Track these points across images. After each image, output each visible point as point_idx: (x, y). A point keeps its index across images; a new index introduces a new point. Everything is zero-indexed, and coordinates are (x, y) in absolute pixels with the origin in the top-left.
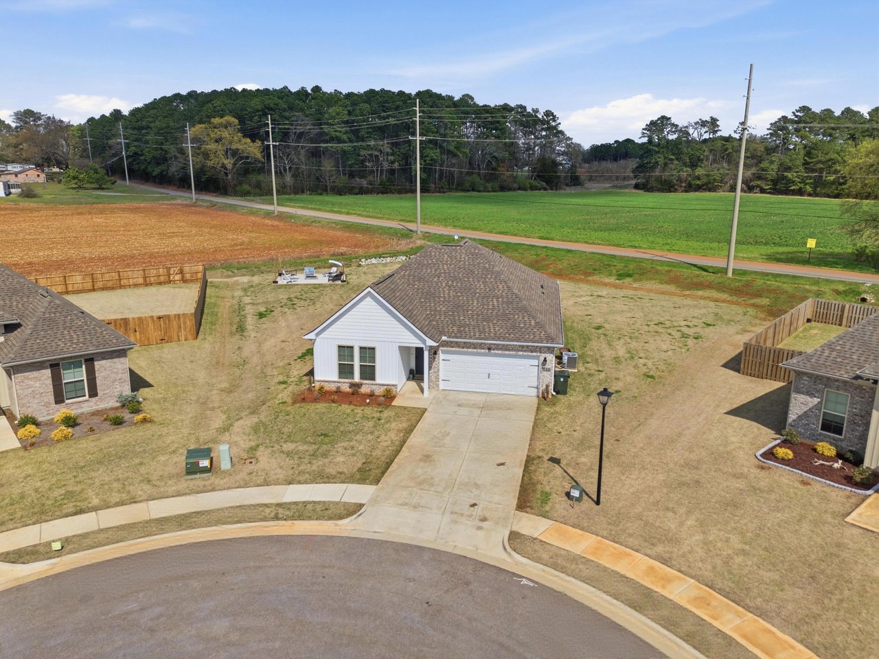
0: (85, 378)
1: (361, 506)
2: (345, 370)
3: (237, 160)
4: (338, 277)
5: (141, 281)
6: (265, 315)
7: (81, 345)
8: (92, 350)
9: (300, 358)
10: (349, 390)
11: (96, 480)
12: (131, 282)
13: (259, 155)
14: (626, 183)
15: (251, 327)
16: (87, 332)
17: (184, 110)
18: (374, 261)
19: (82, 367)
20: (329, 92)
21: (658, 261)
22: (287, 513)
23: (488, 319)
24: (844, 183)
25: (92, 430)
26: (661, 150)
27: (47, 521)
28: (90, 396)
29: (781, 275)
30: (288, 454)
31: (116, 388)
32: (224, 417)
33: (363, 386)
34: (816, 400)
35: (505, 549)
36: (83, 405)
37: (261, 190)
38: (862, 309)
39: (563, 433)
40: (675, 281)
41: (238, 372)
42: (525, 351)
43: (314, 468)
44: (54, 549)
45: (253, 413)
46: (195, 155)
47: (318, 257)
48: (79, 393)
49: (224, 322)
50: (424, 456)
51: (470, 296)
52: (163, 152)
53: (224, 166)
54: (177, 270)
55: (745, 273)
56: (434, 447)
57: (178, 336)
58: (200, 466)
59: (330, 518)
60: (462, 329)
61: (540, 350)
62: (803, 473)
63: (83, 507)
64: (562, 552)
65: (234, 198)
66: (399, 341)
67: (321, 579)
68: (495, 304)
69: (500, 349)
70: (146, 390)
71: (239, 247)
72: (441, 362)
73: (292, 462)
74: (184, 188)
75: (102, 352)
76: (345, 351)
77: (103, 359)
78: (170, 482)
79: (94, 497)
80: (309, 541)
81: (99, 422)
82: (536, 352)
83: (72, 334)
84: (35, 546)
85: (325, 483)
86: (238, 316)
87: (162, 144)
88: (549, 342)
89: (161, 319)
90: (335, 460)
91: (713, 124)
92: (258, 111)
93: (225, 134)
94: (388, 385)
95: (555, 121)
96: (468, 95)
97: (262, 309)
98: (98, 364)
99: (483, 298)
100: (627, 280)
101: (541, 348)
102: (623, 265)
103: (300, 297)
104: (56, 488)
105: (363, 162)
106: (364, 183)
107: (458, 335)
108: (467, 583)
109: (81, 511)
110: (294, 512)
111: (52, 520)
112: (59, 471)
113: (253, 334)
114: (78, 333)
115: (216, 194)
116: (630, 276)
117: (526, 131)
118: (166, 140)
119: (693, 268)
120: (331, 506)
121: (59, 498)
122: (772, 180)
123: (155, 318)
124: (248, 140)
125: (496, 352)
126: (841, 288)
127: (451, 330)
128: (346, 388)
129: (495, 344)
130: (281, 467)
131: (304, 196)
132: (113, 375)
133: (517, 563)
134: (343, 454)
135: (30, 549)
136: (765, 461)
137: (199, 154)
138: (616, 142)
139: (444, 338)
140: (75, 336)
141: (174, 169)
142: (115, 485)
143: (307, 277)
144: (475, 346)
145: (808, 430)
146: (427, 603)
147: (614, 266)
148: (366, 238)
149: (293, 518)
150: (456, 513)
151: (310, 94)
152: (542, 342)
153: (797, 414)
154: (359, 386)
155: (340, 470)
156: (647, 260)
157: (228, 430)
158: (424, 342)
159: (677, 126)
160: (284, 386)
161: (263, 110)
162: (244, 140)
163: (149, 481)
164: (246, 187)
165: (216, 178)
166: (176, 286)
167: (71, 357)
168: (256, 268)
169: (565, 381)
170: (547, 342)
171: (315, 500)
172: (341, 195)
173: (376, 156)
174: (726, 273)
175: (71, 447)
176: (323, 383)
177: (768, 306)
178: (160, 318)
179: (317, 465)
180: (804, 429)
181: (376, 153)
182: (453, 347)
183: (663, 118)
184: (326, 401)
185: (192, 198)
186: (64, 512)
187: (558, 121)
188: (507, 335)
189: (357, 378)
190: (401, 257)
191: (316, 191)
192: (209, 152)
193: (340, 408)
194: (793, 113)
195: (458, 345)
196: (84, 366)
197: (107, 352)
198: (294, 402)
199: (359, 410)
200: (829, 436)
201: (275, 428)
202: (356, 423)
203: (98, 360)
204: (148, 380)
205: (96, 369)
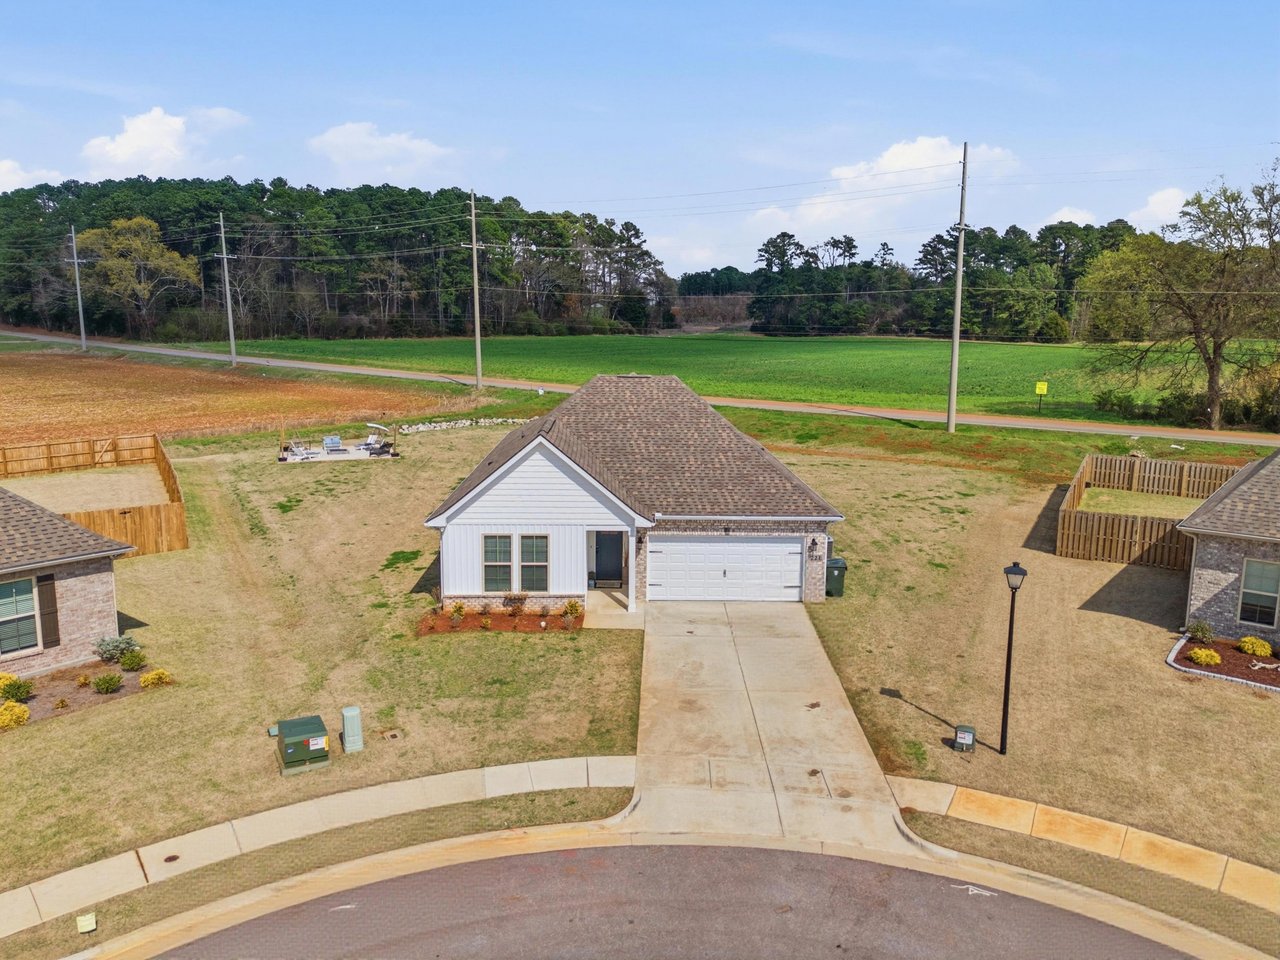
0: (37, 612)
1: (630, 791)
2: (496, 576)
3: (155, 286)
4: (385, 448)
5: (43, 463)
6: (291, 507)
7: (33, 551)
8: (51, 559)
9: (387, 566)
10: (502, 608)
11: (110, 792)
12: (26, 466)
13: (194, 279)
14: (737, 324)
15: (277, 526)
16: (39, 528)
17: (55, 210)
18: (421, 427)
19: (32, 592)
20: (298, 188)
21: (845, 416)
22: (506, 815)
23: (718, 484)
24: (1021, 322)
25: (63, 705)
26: (786, 279)
27: (40, 879)
28: (47, 645)
29: (1019, 429)
30: (453, 716)
31: (92, 629)
32: (304, 666)
33: (528, 600)
34: (1232, 577)
35: (909, 839)
36: (33, 663)
37: (197, 333)
38: (1158, 465)
39: (875, 651)
40: (878, 441)
41: (290, 595)
42: (783, 530)
43: (511, 735)
44: (81, 930)
45: (353, 655)
46: (85, 277)
47: (332, 424)
48: (25, 641)
49: (223, 521)
50: (684, 702)
51: (681, 451)
52: (25, 274)
53: (134, 295)
54: (107, 445)
55: (969, 428)
56: (692, 687)
57: (156, 543)
58: (312, 748)
59: (587, 818)
60: (682, 500)
61: (806, 527)
62: (1249, 682)
63: (107, 844)
64: (1004, 834)
65: (153, 344)
66: (590, 522)
67: (627, 927)
68: (724, 460)
69: (745, 530)
70: (137, 631)
71: (191, 413)
72: (649, 554)
73: (466, 729)
74: (61, 330)
75: (70, 564)
76: (496, 545)
77: (72, 575)
78: (257, 783)
79: (119, 823)
80: (567, 860)
81: (71, 690)
82: (799, 530)
83: (12, 532)
84: (34, 929)
85: (543, 758)
86: (243, 510)
87: (21, 260)
88: (822, 514)
89: (128, 515)
90: (539, 721)
91: (848, 245)
92: (187, 210)
93: (136, 243)
94: (569, 597)
95: (638, 237)
96: (511, 199)
97: (283, 499)
98: (61, 586)
99: (702, 452)
100: (812, 443)
101: (806, 524)
102: (801, 423)
103: (334, 479)
104: (33, 813)
105: (361, 289)
106: (365, 320)
107: (679, 509)
108: (884, 904)
109: (104, 854)
110: (518, 813)
111: (49, 876)
112: (27, 784)
113: (286, 537)
114: (22, 531)
115: (119, 339)
116: (815, 437)
117: (598, 252)
118: (30, 254)
119: (897, 425)
120: (577, 795)
121: (50, 832)
122: (930, 319)
123: (116, 514)
124: (176, 255)
125: (738, 534)
126: (1102, 444)
127: (665, 503)
128: (498, 606)
129: (735, 522)
130: (452, 740)
131: (270, 341)
132: (87, 606)
133: (943, 861)
134: (548, 710)
135: (24, 937)
136: (1187, 669)
137: (90, 276)
138: (714, 270)
139: (658, 515)
140: (17, 536)
141: (43, 300)
142: (151, 798)
143: (331, 450)
144: (704, 526)
145: (1220, 621)
146: (839, 946)
147: (788, 425)
148: (395, 397)
149: (519, 823)
150: (794, 788)
151: (269, 190)
152: (811, 514)
153: (1203, 599)
154: (521, 600)
155: (560, 736)
156: (828, 415)
157: (322, 687)
158: (631, 522)
159: (802, 247)
160: (385, 611)
161: (195, 210)
162: (168, 255)
163: (216, 786)
164: (171, 327)
165: (122, 314)
166: (105, 470)
167: (13, 574)
168: (233, 441)
169: (842, 575)
170: (819, 514)
171: (545, 788)
172: (328, 339)
173: (383, 282)
174: (947, 429)
175: (32, 737)
176: (458, 601)
177: (1020, 469)
178: (125, 513)
179: (514, 729)
180: (1215, 621)
181: (383, 277)
182: (669, 530)
183: (784, 235)
184: (473, 629)
185: (81, 346)
186: (70, 857)
187: (643, 238)
188: (755, 507)
189: (516, 588)
190: (464, 421)
191: (289, 333)
192: (109, 273)
193: (501, 638)
194: (948, 231)
195: (676, 525)
196: (35, 591)
197: (78, 562)
198: (418, 635)
199: (534, 639)
200: (1255, 628)
201: (406, 676)
202: (541, 660)
203: (62, 579)
204: (133, 615)
205: (58, 595)
